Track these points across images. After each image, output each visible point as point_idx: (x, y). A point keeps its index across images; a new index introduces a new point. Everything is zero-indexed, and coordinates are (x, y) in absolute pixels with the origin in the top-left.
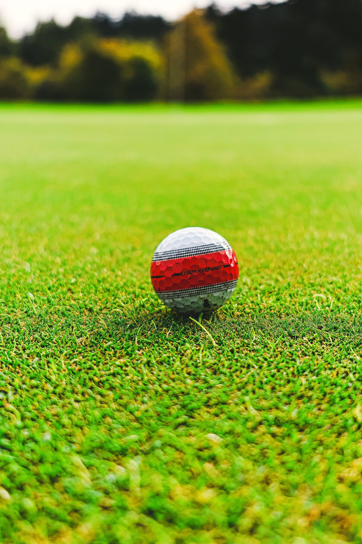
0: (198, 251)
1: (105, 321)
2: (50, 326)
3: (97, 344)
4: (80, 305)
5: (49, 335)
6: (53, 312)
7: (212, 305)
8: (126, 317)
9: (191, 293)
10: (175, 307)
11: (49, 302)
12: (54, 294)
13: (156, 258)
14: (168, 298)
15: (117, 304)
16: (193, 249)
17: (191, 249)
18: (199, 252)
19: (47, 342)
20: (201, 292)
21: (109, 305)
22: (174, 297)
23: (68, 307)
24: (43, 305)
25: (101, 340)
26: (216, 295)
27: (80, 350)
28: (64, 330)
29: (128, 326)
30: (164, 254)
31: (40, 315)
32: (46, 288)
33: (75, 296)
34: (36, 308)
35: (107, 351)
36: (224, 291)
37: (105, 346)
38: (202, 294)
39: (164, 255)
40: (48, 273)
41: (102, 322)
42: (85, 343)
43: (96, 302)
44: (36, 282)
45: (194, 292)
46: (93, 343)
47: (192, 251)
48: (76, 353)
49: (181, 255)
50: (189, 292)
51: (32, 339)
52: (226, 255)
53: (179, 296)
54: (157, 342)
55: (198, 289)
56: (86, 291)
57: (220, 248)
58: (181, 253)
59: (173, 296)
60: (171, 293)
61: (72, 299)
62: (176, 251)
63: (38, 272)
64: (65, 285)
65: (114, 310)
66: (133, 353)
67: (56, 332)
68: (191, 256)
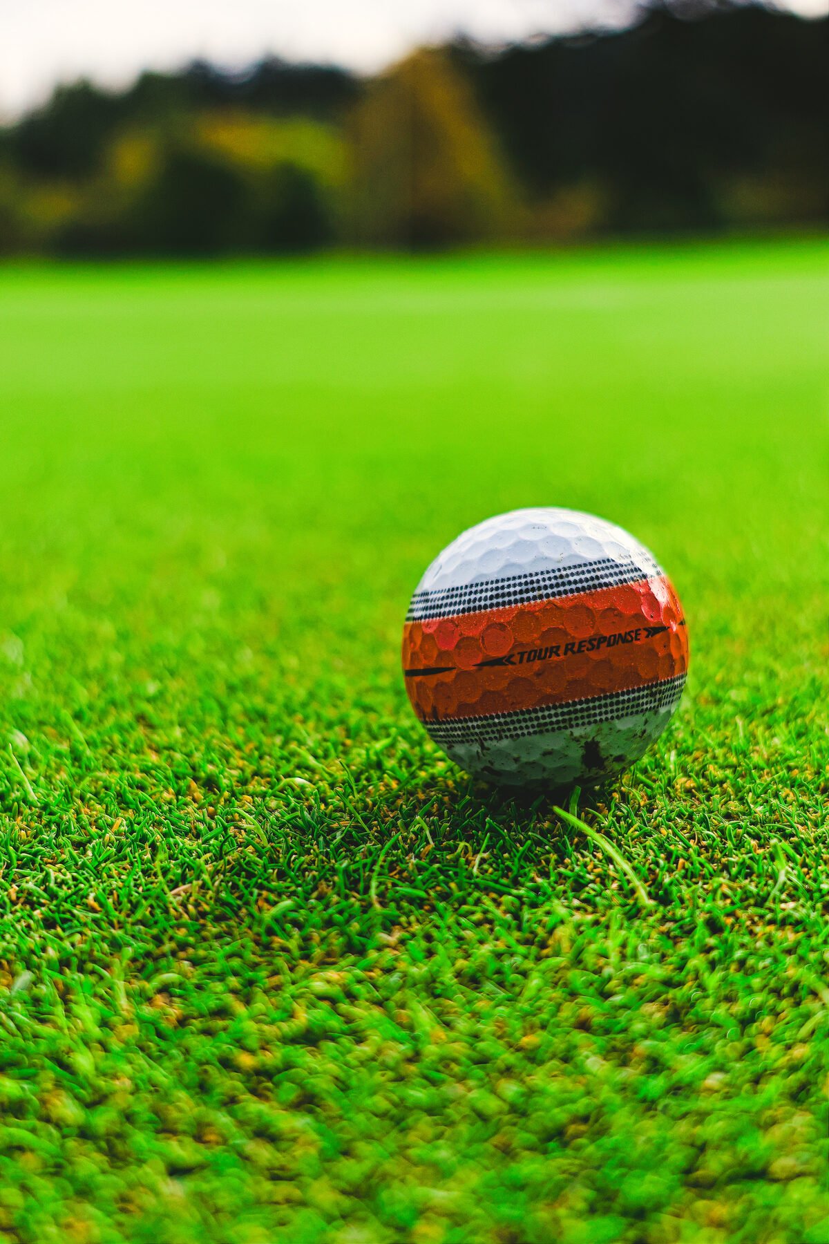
0: (563, 584)
1: (260, 822)
2: (78, 845)
3: (239, 908)
4: (175, 769)
5: (74, 879)
6: (89, 795)
7: (611, 759)
8: (327, 804)
9: (542, 721)
10: (485, 769)
11: (76, 758)
12: (93, 733)
13: (426, 609)
14: (465, 739)
15: (295, 760)
16: (546, 576)
17: (540, 577)
18: (568, 587)
19: (67, 906)
20: (576, 719)
21: (267, 765)
22: (487, 736)
23: (138, 776)
24: (58, 770)
25: (251, 894)
26: (622, 725)
27: (181, 934)
28: (125, 858)
29: (339, 836)
30: (448, 597)
31: (45, 807)
32: (66, 714)
33: (159, 738)
34: (35, 782)
35: (276, 935)
36: (647, 714)
37: (269, 914)
38: (577, 725)
39: (449, 601)
40: (78, 669)
41: (252, 827)
42: (197, 905)
43: (226, 757)
44: (37, 695)
45: (554, 719)
46: (224, 904)
47: (542, 584)
48: (168, 947)
49: (506, 599)
50: (537, 718)
51: (14, 897)
52: (652, 595)
53: (503, 734)
54: (445, 897)
55: (565, 710)
56: (192, 718)
57: (632, 571)
58: (506, 590)
59: (482, 733)
60: (475, 724)
61: (150, 747)
62: (489, 586)
63: (48, 664)
64: (127, 704)
65: (284, 781)
66: (371, 944)
67: (96, 868)
68: (539, 601)
